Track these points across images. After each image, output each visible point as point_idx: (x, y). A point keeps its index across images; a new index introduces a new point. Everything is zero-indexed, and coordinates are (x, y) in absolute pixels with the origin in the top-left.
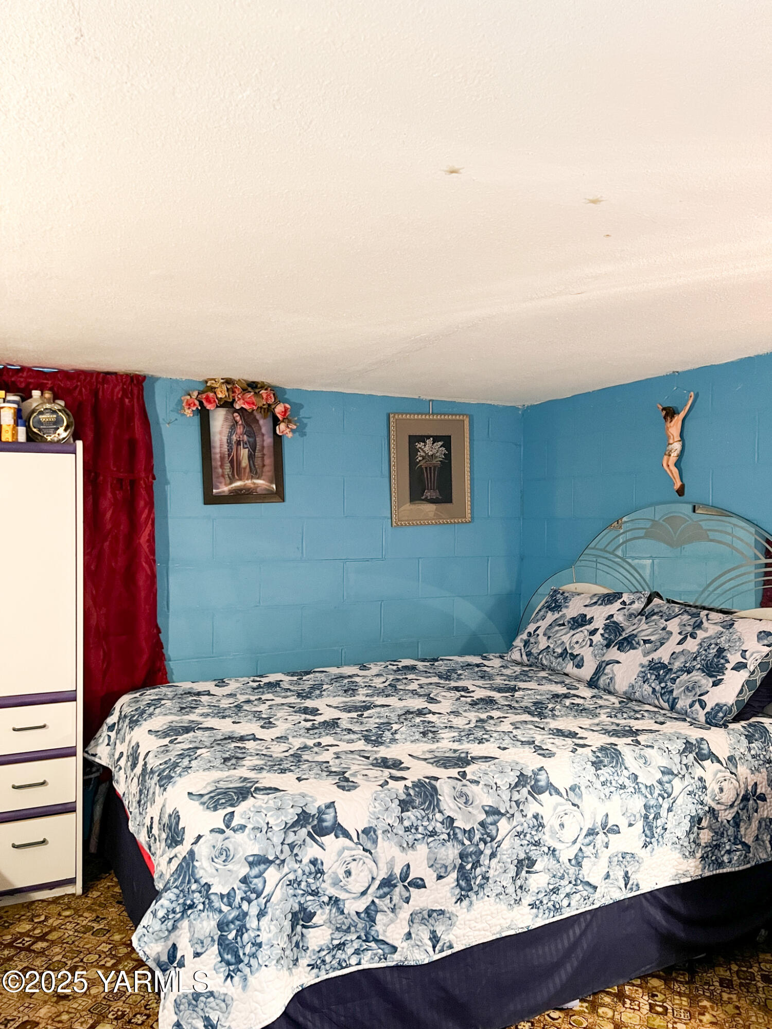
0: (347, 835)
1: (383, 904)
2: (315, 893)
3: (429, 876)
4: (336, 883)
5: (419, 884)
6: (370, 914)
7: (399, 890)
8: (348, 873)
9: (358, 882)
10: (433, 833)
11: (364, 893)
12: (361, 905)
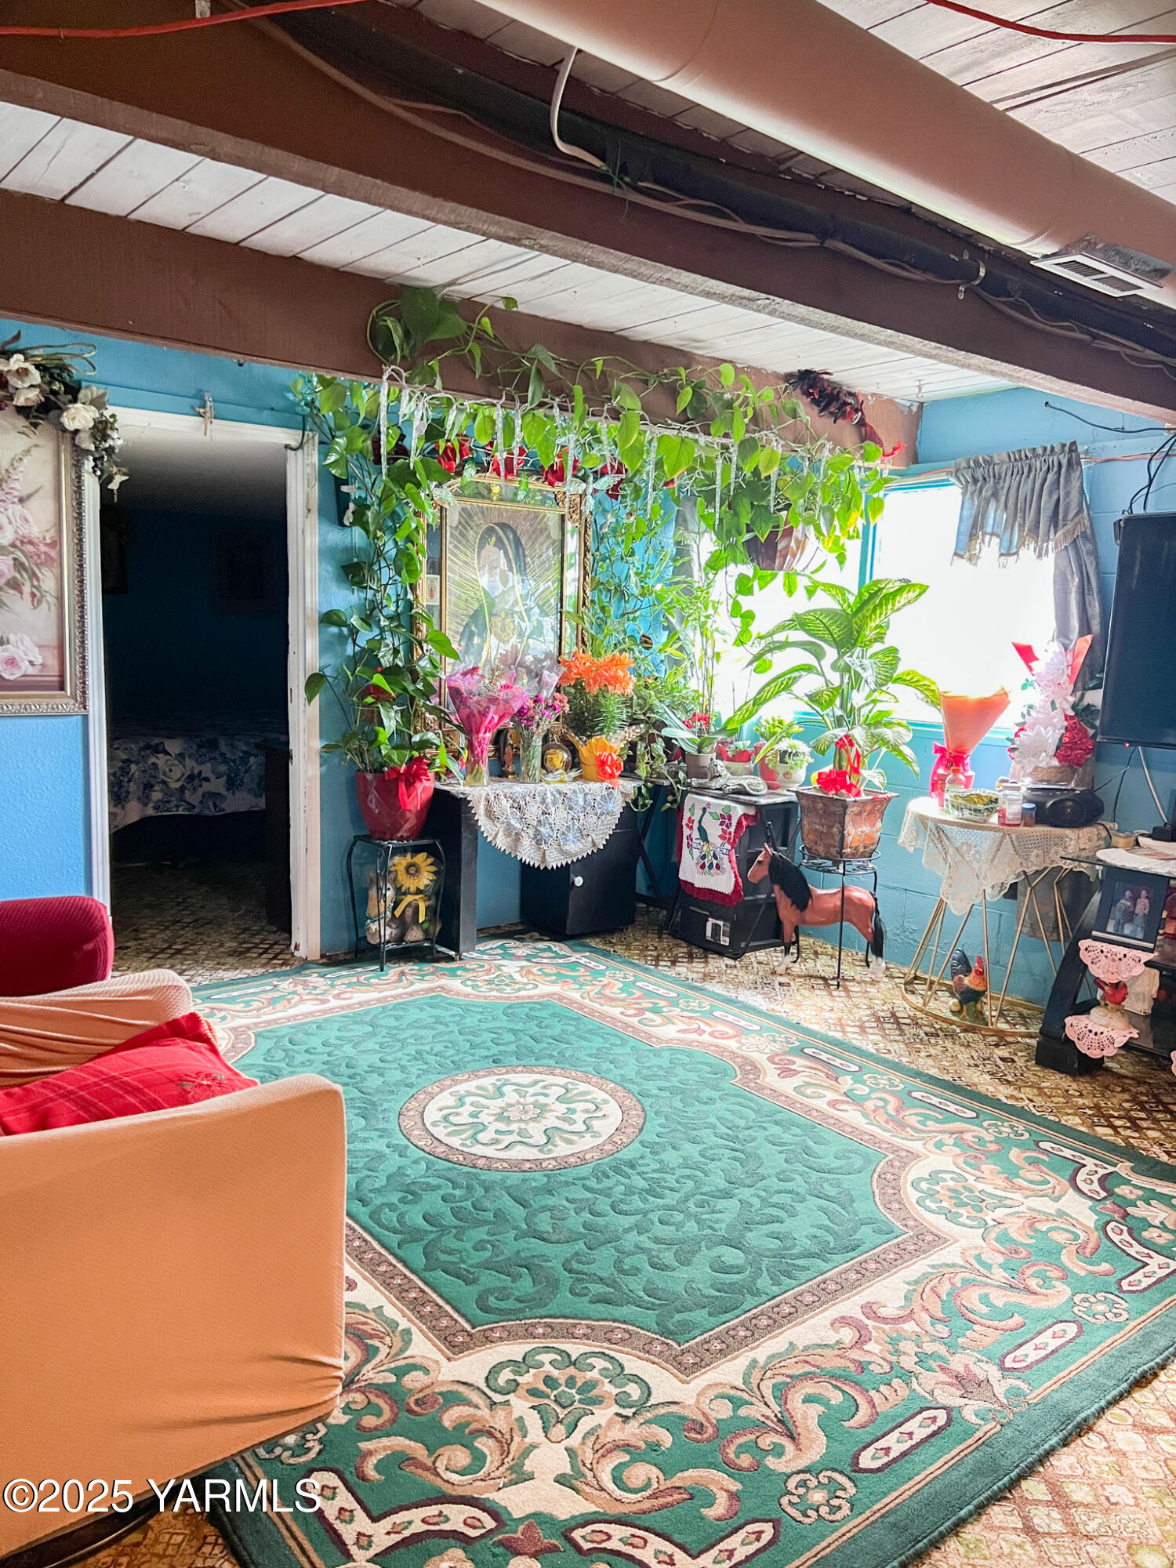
0: (169, 754)
1: (189, 786)
2: (155, 777)
3: (212, 777)
4: (164, 774)
5: (207, 780)
6: (182, 789)
7: (196, 781)
8: (171, 771)
9: (176, 774)
10: (214, 758)
11: (179, 780)
12: (178, 785)
